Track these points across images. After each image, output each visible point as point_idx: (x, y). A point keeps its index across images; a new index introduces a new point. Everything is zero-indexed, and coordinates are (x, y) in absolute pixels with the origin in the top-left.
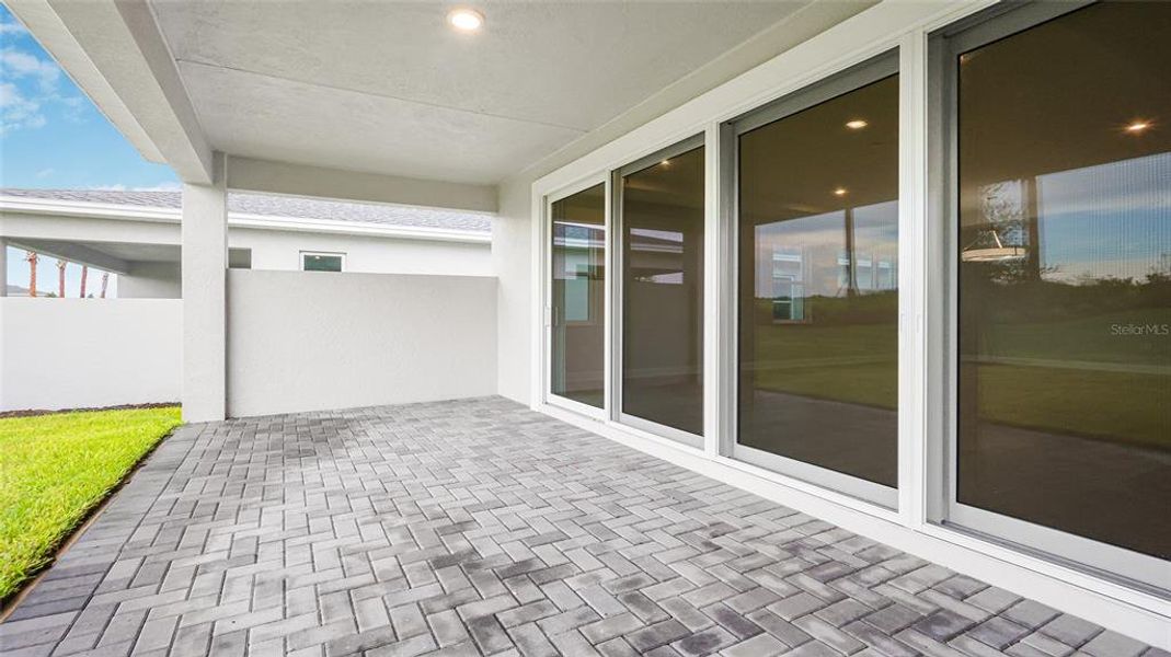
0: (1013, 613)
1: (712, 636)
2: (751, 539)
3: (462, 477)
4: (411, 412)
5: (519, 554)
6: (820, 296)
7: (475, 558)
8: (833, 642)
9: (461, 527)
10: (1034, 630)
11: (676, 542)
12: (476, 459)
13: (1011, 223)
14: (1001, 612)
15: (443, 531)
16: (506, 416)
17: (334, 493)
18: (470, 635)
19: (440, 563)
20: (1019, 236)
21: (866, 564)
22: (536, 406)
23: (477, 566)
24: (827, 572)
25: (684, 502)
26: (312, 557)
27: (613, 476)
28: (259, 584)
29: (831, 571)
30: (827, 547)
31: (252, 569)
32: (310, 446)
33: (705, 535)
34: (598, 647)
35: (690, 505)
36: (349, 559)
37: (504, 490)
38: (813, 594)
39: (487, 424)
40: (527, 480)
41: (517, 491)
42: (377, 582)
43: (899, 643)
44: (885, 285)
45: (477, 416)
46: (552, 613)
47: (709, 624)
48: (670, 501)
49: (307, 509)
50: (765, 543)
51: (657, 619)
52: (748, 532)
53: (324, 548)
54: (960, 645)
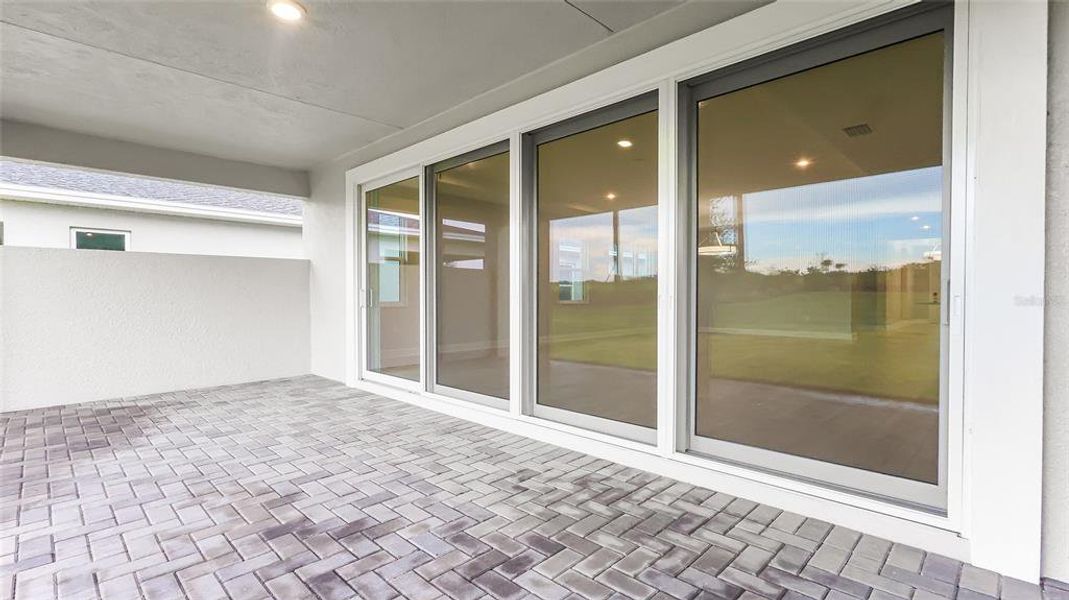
0: (730, 509)
1: (526, 557)
2: (550, 480)
3: (284, 453)
4: (219, 394)
5: (351, 515)
6: (593, 281)
7: (307, 525)
8: (616, 547)
9: (289, 499)
10: (743, 518)
11: (491, 489)
12: (296, 435)
13: (728, 227)
14: (723, 509)
15: (272, 504)
16: (323, 394)
17: (139, 482)
18: (313, 592)
19: (272, 534)
20: (732, 237)
21: (635, 487)
22: (352, 382)
23: (310, 531)
24: (609, 497)
25: (494, 456)
26: (125, 546)
27: (432, 440)
28: (62, 582)
29: (612, 497)
30: (607, 479)
31: (51, 568)
32: (101, 437)
33: (514, 481)
34: (432, 582)
35: (500, 458)
36: (170, 543)
37: (329, 461)
38: (599, 514)
39: (302, 402)
40: (352, 451)
41: (343, 461)
42: (205, 561)
43: (660, 541)
44: (644, 272)
45: (292, 395)
46: (388, 561)
47: (524, 549)
48: (484, 456)
49: (108, 501)
50: (563, 481)
51: (480, 552)
52: (549, 475)
53: (138, 538)
54: (699, 535)
